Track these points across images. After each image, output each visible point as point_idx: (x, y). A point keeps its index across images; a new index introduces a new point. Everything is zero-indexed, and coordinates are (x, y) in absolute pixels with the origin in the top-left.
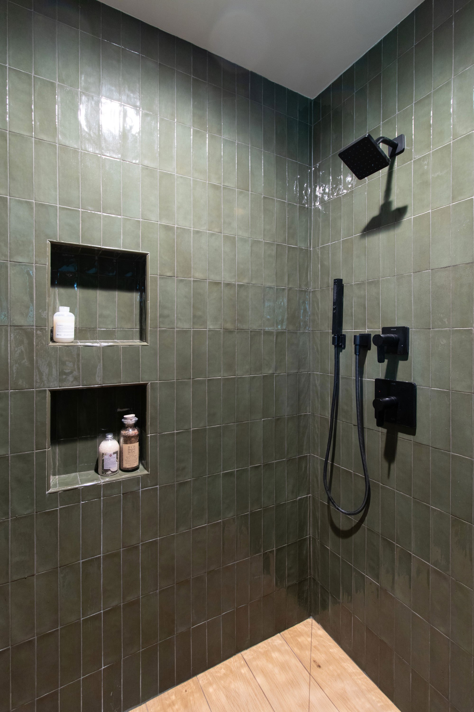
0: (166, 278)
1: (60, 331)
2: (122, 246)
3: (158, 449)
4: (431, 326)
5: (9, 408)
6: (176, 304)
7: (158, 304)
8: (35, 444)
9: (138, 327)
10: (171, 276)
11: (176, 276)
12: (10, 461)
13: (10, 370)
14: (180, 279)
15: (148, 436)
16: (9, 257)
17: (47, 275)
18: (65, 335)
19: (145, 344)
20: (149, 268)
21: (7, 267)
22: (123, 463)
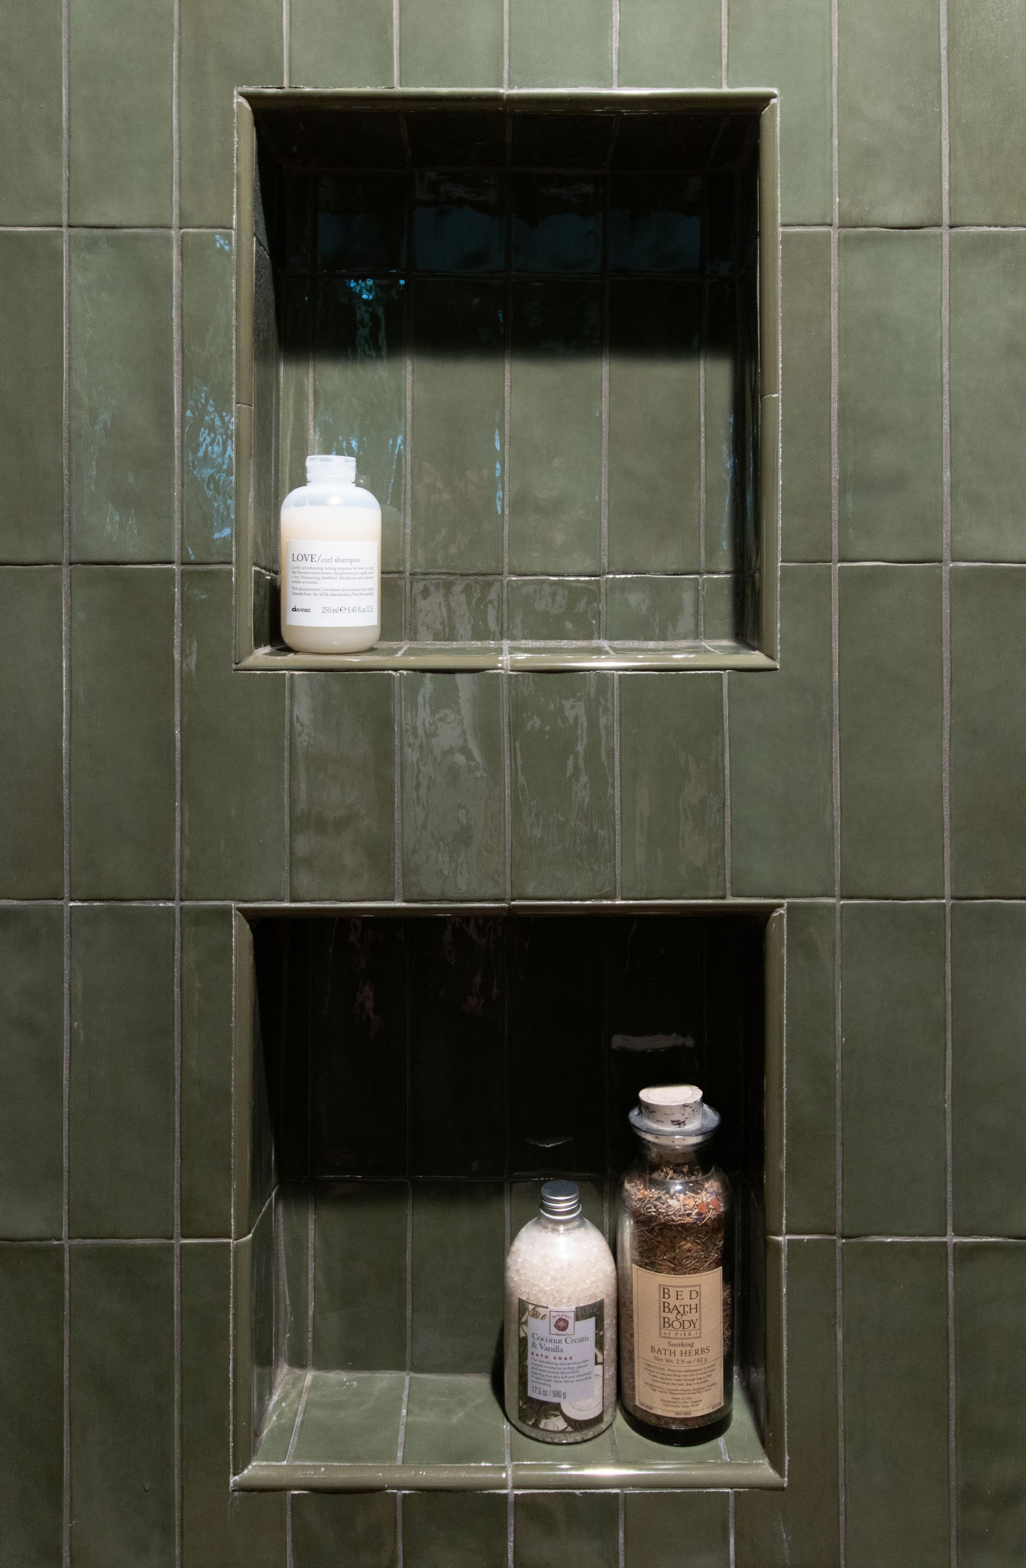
0: (885, 239)
1: (305, 586)
2: (615, 73)
3: (840, 1337)
5: (66, 991)
6: (946, 402)
7: (835, 406)
8: (177, 1202)
9: (724, 560)
10: (917, 223)
11: (946, 220)
12: (67, 1276)
13: (70, 794)
14: (973, 236)
15: (778, 1244)
16: (65, 202)
17: (234, 281)
18: (326, 610)
19: (756, 658)
20: (775, 186)
21: (56, 257)
22: (632, 1375)
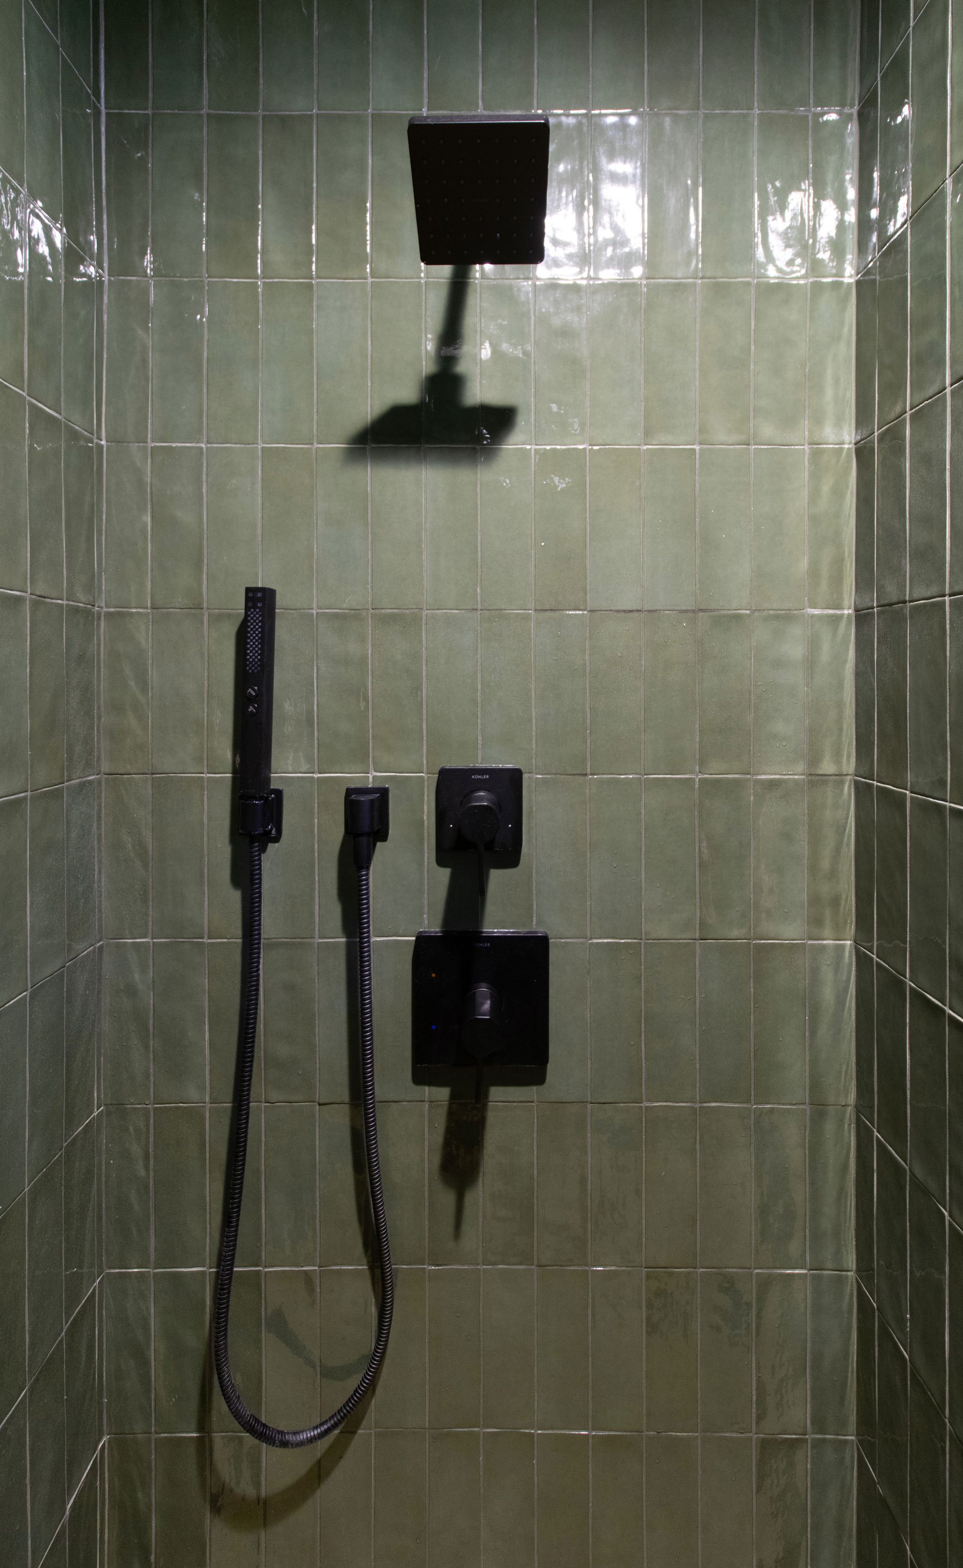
4: (589, 767)
